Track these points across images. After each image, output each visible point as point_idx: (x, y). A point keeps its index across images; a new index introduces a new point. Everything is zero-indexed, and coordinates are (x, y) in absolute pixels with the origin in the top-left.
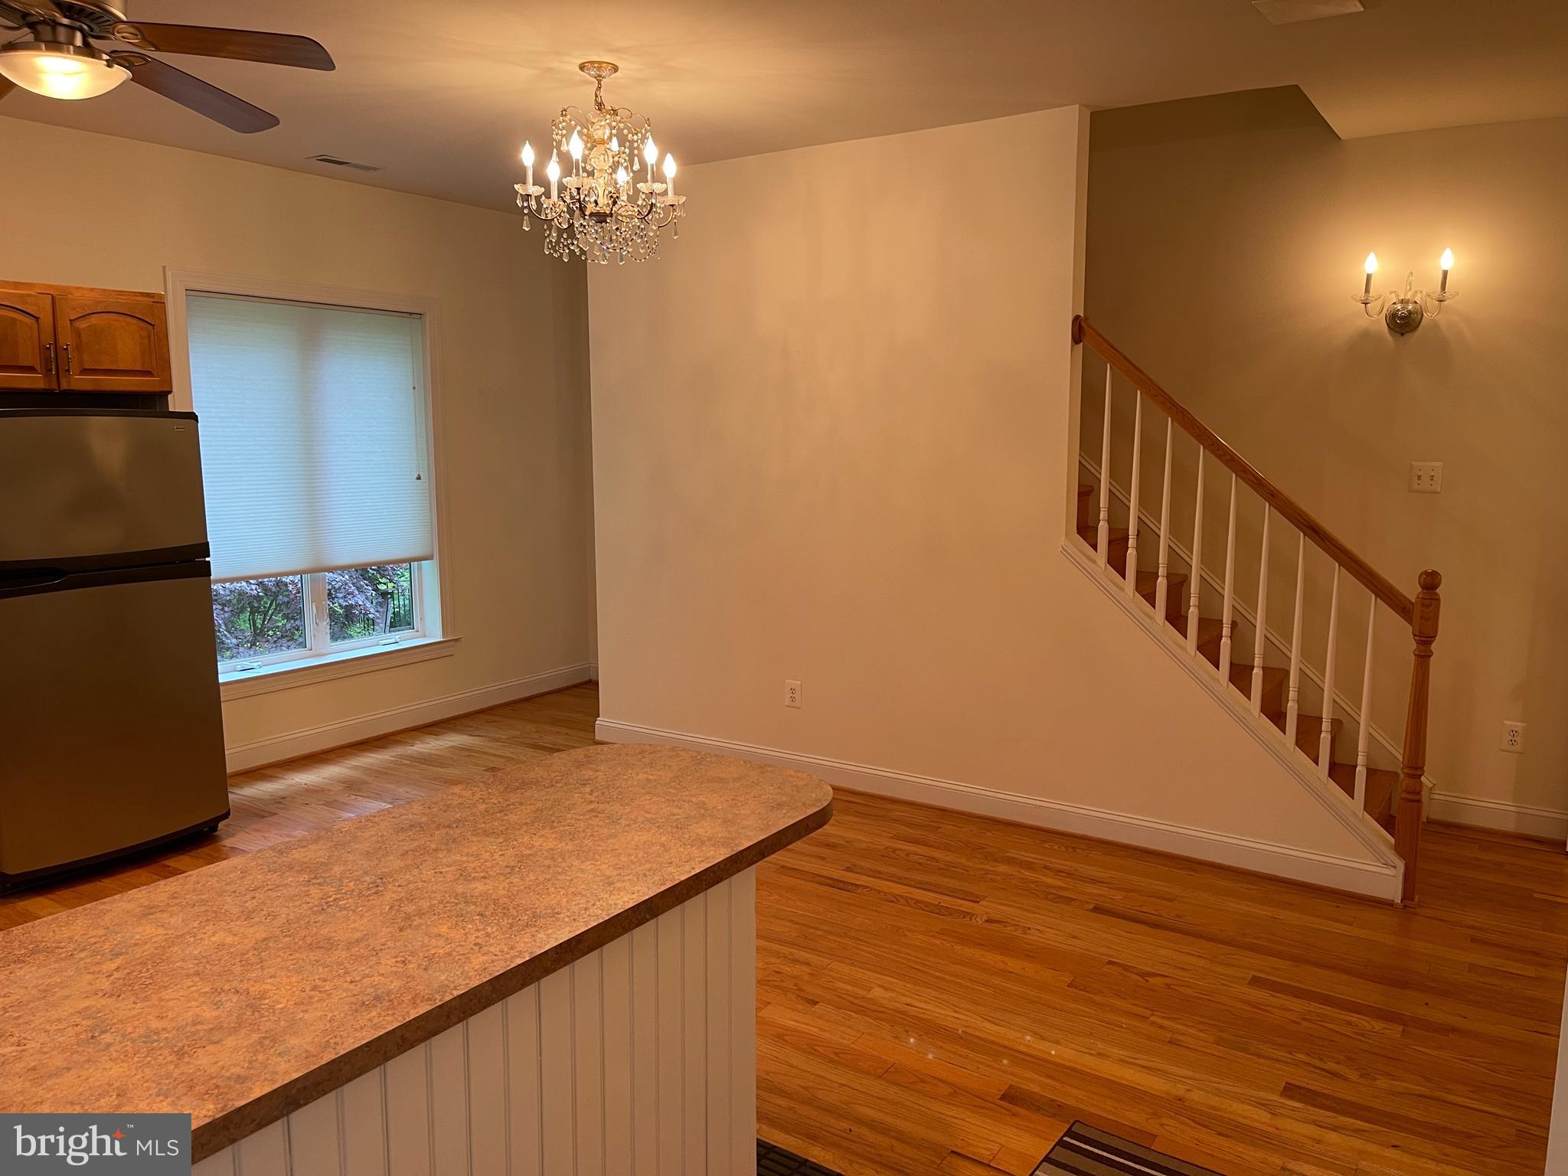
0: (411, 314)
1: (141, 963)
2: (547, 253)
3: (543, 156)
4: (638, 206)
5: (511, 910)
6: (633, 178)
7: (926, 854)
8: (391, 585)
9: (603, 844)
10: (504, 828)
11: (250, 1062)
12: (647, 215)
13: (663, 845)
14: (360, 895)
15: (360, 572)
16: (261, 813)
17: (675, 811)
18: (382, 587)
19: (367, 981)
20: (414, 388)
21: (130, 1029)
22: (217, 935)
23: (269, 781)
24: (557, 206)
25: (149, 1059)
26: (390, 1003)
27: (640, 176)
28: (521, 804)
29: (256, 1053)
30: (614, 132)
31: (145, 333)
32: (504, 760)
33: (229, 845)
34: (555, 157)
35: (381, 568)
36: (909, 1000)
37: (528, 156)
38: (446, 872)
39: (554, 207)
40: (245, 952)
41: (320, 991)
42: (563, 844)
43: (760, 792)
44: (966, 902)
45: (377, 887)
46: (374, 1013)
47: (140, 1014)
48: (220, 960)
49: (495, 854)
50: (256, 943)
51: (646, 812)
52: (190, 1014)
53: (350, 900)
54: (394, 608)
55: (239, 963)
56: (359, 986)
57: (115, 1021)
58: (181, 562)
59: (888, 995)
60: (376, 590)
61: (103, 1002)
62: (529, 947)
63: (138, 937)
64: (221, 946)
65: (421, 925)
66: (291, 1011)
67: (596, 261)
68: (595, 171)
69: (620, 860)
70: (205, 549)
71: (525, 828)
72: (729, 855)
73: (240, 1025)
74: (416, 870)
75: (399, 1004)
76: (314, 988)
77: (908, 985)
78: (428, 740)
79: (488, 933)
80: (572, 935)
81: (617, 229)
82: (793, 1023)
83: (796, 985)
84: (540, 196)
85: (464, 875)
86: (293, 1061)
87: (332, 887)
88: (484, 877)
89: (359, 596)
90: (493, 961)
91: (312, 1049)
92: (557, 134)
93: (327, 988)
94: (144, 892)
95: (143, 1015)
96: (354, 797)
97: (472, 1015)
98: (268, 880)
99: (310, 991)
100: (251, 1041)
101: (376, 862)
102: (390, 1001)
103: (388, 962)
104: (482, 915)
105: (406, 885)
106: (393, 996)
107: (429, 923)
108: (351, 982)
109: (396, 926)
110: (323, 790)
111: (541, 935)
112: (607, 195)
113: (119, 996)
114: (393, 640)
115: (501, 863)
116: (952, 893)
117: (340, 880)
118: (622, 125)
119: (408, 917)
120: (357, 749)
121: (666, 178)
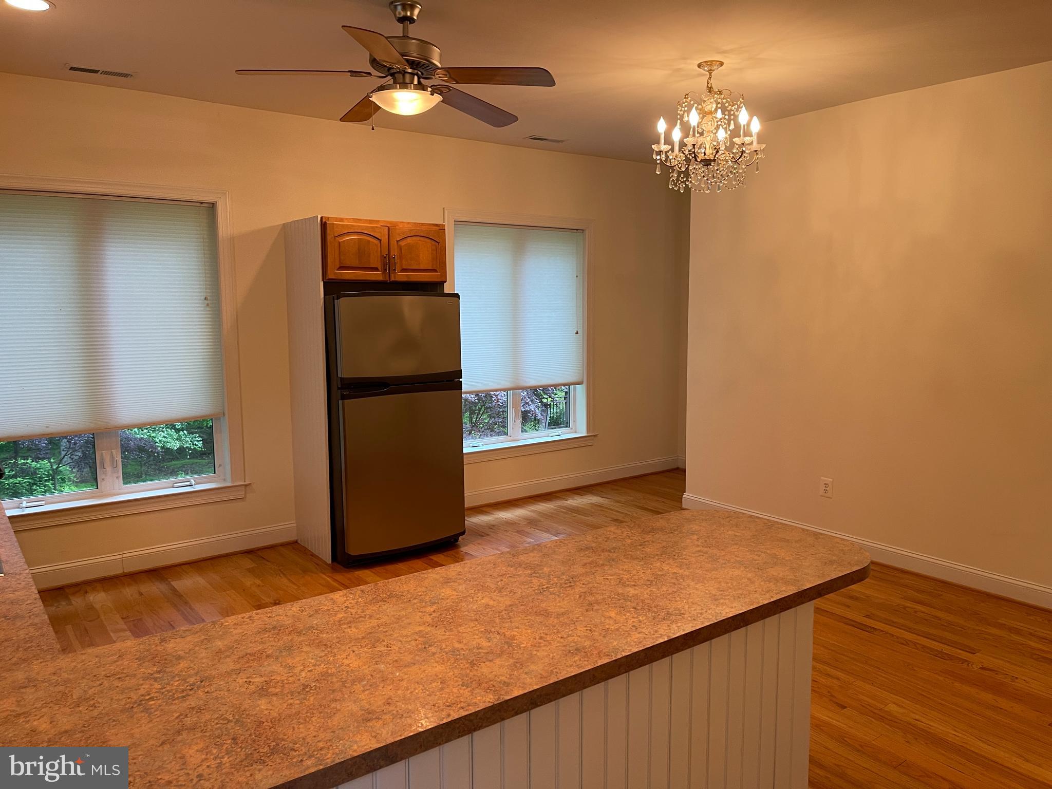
0: (577, 230)
1: (446, 610)
2: (671, 188)
3: (671, 125)
4: (733, 153)
5: (653, 608)
6: (730, 135)
7: (929, 613)
8: (550, 400)
9: (709, 574)
10: (644, 556)
11: (510, 675)
12: (738, 159)
13: (749, 579)
14: (561, 587)
15: (533, 391)
16: (482, 534)
17: (756, 557)
18: (545, 401)
19: (570, 639)
20: (577, 277)
21: (444, 646)
22: (484, 599)
23: (486, 515)
24: (679, 157)
25: (456, 665)
26: (585, 654)
27: (735, 133)
28: (653, 542)
29: (513, 670)
30: (719, 105)
31: (434, 247)
32: (623, 515)
33: (464, 551)
34: (678, 126)
35: (545, 389)
36: (917, 717)
37: (661, 126)
38: (611, 579)
39: (676, 158)
40: (501, 611)
41: (544, 641)
42: (682, 571)
43: (816, 552)
44: (965, 653)
45: (571, 582)
46: (576, 658)
47: (448, 638)
48: (487, 614)
49: (640, 572)
50: (506, 607)
51: (736, 556)
52: (475, 642)
53: (555, 589)
54: (551, 414)
55: (498, 618)
56: (566, 641)
57: (436, 640)
58: (447, 381)
59: (902, 710)
60: (541, 402)
61: (429, 629)
62: (667, 633)
63: (443, 595)
64: (487, 606)
65: (598, 610)
66: (529, 649)
67: (702, 191)
68: (704, 132)
69: (721, 585)
70: (459, 374)
71: (657, 557)
72: (796, 592)
73: (502, 652)
74: (593, 575)
75: (591, 655)
76: (541, 638)
77: (917, 706)
78: (576, 498)
79: (640, 620)
80: (694, 629)
81: (717, 170)
82: (827, 718)
83: (829, 692)
84: (668, 151)
85: (621, 582)
86: (534, 679)
87: (545, 580)
88: (635, 586)
89: (532, 405)
90: (645, 638)
91: (544, 674)
92: (681, 111)
93: (548, 639)
94: (443, 570)
95: (450, 639)
96: (533, 529)
97: (632, 670)
98: (509, 571)
99: (539, 639)
100: (510, 663)
101: (568, 568)
102: (585, 652)
103: (581, 630)
104: (635, 608)
105: (588, 584)
106: (587, 650)
107: (604, 609)
108: (562, 638)
109: (584, 608)
110: (515, 523)
111: (674, 626)
112: (712, 147)
113: (436, 627)
114: (557, 434)
115: (644, 578)
116: (953, 644)
117: (549, 576)
118: (724, 101)
119: (590, 604)
120: (535, 500)
121: (752, 133)
